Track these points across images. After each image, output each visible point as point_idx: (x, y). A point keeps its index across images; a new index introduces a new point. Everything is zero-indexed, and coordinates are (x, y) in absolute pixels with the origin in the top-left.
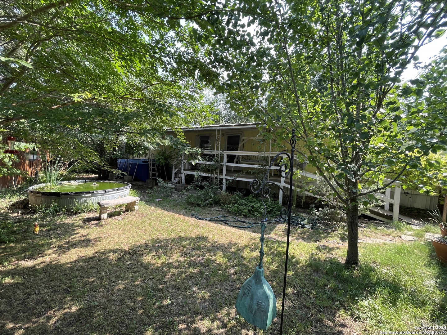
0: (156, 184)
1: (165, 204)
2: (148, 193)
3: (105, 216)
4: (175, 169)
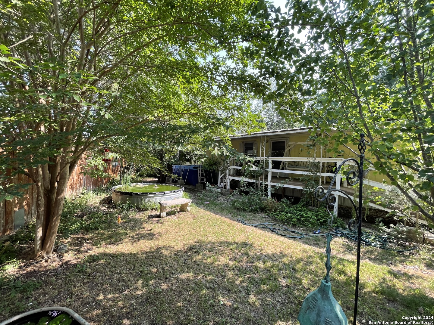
0: (204, 189)
1: (213, 207)
2: (198, 196)
3: (164, 214)
4: (221, 174)
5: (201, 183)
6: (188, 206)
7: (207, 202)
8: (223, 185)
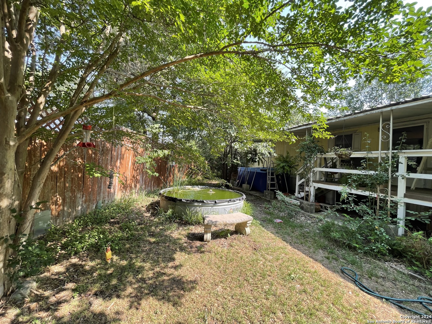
3: (208, 236)
4: (301, 179)
5: (271, 190)
6: (247, 227)
7: (279, 221)
8: (303, 194)
